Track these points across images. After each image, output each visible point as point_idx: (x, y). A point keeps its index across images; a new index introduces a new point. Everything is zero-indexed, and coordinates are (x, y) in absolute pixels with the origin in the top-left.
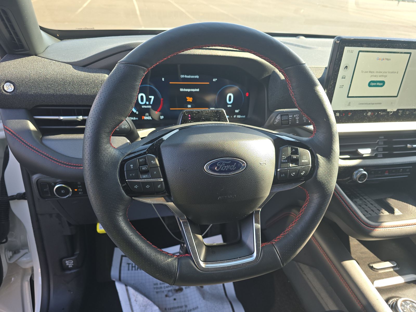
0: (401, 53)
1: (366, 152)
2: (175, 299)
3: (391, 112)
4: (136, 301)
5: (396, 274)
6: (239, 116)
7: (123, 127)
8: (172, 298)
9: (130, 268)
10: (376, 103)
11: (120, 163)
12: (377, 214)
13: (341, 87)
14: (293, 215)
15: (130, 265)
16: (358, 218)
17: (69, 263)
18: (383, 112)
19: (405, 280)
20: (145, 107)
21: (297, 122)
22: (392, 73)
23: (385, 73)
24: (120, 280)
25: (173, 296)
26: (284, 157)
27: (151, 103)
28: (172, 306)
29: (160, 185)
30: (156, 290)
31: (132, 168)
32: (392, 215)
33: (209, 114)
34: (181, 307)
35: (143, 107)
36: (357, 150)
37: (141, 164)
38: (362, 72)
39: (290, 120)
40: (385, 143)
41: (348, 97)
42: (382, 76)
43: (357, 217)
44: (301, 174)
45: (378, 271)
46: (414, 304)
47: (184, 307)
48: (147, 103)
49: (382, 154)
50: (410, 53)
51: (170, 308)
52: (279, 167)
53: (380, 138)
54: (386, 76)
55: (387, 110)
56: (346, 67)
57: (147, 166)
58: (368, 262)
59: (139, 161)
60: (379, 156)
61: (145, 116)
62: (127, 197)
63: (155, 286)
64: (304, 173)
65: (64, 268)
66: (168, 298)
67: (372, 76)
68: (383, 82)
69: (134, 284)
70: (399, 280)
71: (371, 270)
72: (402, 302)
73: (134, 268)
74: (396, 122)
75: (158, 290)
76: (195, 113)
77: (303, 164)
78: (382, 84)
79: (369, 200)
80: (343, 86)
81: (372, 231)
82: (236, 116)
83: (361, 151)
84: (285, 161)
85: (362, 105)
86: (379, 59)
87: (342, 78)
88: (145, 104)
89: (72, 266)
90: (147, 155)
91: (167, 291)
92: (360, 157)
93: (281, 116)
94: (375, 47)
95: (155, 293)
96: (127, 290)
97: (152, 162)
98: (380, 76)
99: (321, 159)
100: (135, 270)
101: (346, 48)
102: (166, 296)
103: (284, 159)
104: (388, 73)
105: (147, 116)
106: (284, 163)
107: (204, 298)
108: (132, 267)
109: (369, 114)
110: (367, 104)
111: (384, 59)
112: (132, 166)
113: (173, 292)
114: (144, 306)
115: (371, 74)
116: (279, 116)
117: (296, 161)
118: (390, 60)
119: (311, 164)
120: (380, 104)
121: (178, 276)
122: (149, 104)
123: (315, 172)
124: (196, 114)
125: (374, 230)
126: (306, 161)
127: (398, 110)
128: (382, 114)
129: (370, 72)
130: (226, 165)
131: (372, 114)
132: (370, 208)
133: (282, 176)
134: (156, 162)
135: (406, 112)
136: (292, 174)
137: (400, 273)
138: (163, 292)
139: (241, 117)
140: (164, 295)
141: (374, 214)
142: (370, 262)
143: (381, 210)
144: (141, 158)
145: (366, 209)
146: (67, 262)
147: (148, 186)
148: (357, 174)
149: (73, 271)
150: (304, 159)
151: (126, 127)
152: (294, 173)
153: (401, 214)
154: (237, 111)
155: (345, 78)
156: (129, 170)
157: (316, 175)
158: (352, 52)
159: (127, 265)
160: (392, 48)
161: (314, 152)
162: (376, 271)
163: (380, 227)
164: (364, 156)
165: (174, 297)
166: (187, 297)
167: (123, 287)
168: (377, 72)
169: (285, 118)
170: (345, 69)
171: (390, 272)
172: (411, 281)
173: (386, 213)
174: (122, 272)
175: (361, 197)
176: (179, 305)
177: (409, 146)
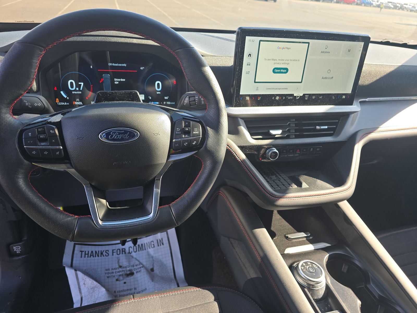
0: (300, 42)
1: (277, 132)
2: (125, 283)
3: (298, 97)
4: (85, 285)
5: (308, 242)
6: (169, 103)
7: (35, 104)
8: (122, 282)
9: (83, 255)
10: (283, 88)
11: (19, 131)
12: (286, 187)
13: (247, 73)
14: (222, 193)
15: (83, 253)
16: (264, 190)
17: (17, 249)
18: (290, 97)
19: (314, 248)
20: (76, 93)
21: (203, 103)
22: (294, 60)
23: (287, 61)
24: (71, 266)
25: (123, 279)
26: (178, 130)
27: (81, 89)
28: (121, 289)
29: (58, 152)
30: (107, 275)
31: (30, 136)
32: (299, 188)
33: (123, 95)
34: (131, 290)
35: (73, 92)
36: (269, 131)
37: (39, 133)
38: (265, 59)
39: (197, 101)
40: (296, 125)
41: (255, 82)
42: (285, 63)
43: (263, 188)
44: (193, 143)
45: (292, 241)
46: (314, 265)
47: (133, 289)
48: (77, 89)
49: (294, 136)
50: (309, 43)
51: (120, 291)
52: (174, 138)
53: (292, 120)
54: (288, 64)
55: (293, 94)
56: (250, 55)
57: (45, 134)
58: (285, 233)
59: (37, 130)
60: (291, 137)
61: (76, 101)
62: (26, 162)
63: (107, 272)
64: (195, 143)
65: (12, 254)
66: (118, 282)
67: (275, 63)
68: (287, 70)
69: (85, 270)
70: (310, 247)
71: (285, 240)
72: (303, 264)
73: (87, 256)
74: (304, 105)
75: (110, 275)
76: (108, 94)
77: (194, 135)
78: (286, 71)
79: (284, 176)
80: (249, 72)
81: (277, 200)
82: (166, 103)
83: (273, 132)
84: (179, 133)
85: (269, 90)
86: (280, 48)
87: (247, 65)
88: (75, 90)
89: (20, 251)
90: (47, 125)
91: (118, 276)
92: (273, 137)
93: (189, 97)
94: (274, 37)
95: (106, 277)
96: (77, 275)
97: (51, 131)
98: (283, 64)
99: (210, 131)
100: (88, 257)
101: (247, 38)
102: (117, 280)
103: (178, 131)
104: (290, 60)
105: (78, 101)
106: (178, 134)
107: (153, 280)
108: (85, 254)
109: (277, 98)
110: (274, 89)
111: (284, 48)
112: (30, 134)
113: (124, 276)
114: (92, 289)
115: (274, 62)
116: (188, 98)
117: (188, 133)
118: (290, 48)
119: (201, 135)
120: (287, 89)
121: (76, 232)
122: (79, 90)
123: (206, 142)
124: (110, 94)
125: (278, 200)
126: (197, 132)
127: (304, 95)
128: (289, 98)
129: (273, 60)
130: (119, 134)
131: (280, 98)
132: (282, 183)
133: (176, 145)
134: (55, 132)
135: (312, 97)
136: (185, 144)
137: (312, 241)
138: (114, 276)
139: (171, 103)
140: (114, 279)
141: (283, 188)
142: (286, 233)
143: (292, 184)
144: (39, 128)
145: (278, 184)
146: (14, 247)
147: (46, 153)
148: (269, 152)
149: (21, 257)
150: (195, 131)
151: (40, 105)
152: (187, 143)
153: (308, 187)
154: (166, 98)
155: (250, 65)
156: (27, 138)
157: (206, 145)
158: (253, 41)
159: (81, 253)
160: (290, 38)
161: (204, 125)
162: (290, 240)
163: (284, 197)
164: (276, 136)
165: (124, 281)
166: (138, 281)
167: (73, 271)
168: (279, 60)
169: (192, 99)
170: (249, 56)
171: (303, 240)
172: (322, 248)
173: (295, 186)
174: (74, 259)
175: (278, 175)
176: (129, 288)
177: (318, 127)
